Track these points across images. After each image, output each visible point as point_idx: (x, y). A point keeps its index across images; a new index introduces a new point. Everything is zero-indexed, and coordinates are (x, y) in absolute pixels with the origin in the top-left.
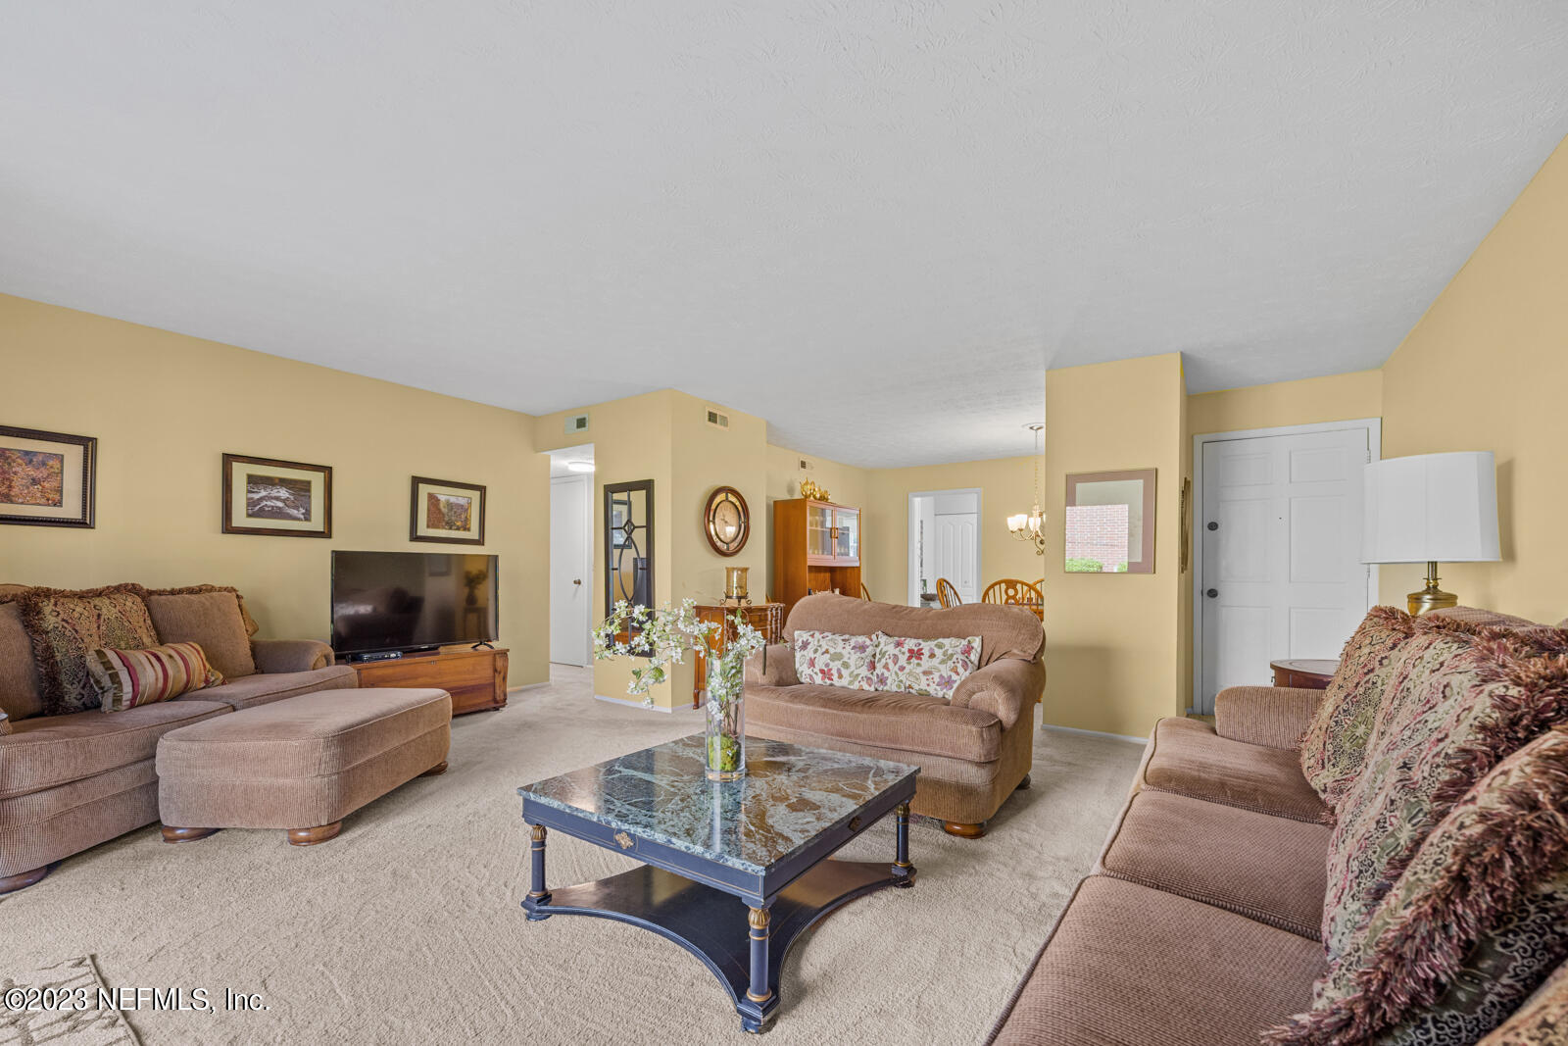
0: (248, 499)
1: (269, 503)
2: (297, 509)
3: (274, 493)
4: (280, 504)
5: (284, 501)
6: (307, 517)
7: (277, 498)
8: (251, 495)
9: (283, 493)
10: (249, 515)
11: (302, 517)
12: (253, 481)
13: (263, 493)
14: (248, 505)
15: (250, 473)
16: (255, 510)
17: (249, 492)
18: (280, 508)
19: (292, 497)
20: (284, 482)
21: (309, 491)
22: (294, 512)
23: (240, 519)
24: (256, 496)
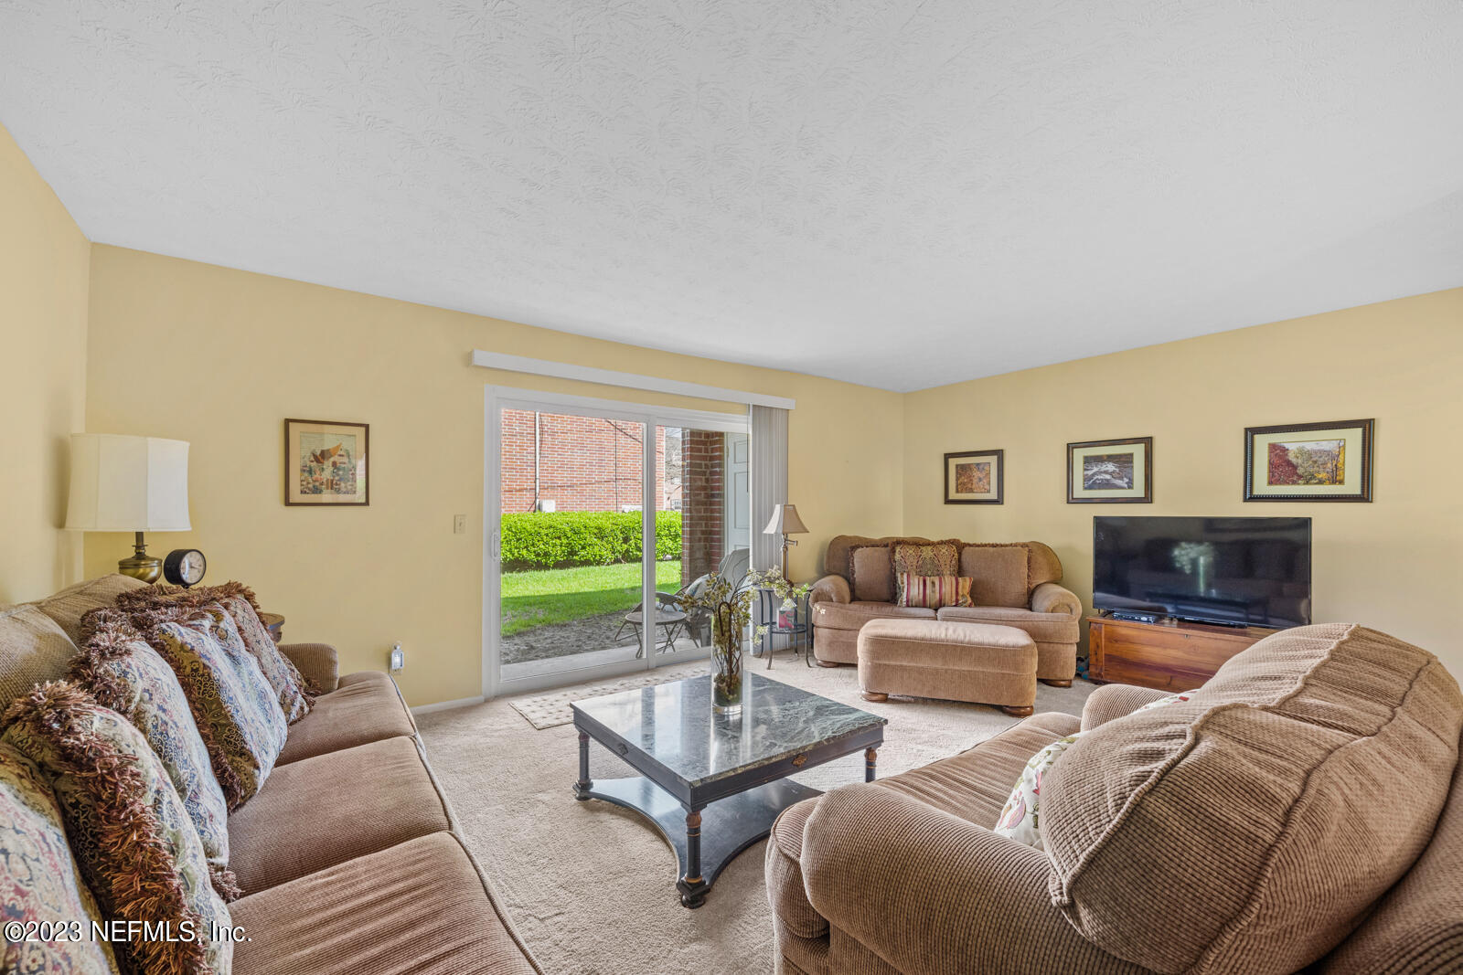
0: (1084, 476)
1: (1099, 477)
2: (1121, 478)
3: (1104, 468)
4: (1108, 477)
5: (1111, 474)
6: (1130, 486)
7: (1106, 472)
8: (1086, 472)
9: (1110, 467)
10: (1085, 488)
11: (1126, 486)
12: (1088, 461)
13: (1095, 469)
14: (1084, 480)
15: (1086, 455)
16: (1091, 484)
17: (1085, 470)
18: (1107, 480)
19: (1117, 470)
20: (1110, 458)
21: (1132, 462)
22: (1118, 482)
23: (1079, 492)
24: (1090, 473)
